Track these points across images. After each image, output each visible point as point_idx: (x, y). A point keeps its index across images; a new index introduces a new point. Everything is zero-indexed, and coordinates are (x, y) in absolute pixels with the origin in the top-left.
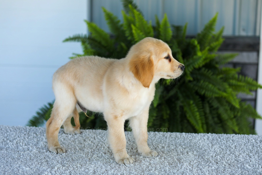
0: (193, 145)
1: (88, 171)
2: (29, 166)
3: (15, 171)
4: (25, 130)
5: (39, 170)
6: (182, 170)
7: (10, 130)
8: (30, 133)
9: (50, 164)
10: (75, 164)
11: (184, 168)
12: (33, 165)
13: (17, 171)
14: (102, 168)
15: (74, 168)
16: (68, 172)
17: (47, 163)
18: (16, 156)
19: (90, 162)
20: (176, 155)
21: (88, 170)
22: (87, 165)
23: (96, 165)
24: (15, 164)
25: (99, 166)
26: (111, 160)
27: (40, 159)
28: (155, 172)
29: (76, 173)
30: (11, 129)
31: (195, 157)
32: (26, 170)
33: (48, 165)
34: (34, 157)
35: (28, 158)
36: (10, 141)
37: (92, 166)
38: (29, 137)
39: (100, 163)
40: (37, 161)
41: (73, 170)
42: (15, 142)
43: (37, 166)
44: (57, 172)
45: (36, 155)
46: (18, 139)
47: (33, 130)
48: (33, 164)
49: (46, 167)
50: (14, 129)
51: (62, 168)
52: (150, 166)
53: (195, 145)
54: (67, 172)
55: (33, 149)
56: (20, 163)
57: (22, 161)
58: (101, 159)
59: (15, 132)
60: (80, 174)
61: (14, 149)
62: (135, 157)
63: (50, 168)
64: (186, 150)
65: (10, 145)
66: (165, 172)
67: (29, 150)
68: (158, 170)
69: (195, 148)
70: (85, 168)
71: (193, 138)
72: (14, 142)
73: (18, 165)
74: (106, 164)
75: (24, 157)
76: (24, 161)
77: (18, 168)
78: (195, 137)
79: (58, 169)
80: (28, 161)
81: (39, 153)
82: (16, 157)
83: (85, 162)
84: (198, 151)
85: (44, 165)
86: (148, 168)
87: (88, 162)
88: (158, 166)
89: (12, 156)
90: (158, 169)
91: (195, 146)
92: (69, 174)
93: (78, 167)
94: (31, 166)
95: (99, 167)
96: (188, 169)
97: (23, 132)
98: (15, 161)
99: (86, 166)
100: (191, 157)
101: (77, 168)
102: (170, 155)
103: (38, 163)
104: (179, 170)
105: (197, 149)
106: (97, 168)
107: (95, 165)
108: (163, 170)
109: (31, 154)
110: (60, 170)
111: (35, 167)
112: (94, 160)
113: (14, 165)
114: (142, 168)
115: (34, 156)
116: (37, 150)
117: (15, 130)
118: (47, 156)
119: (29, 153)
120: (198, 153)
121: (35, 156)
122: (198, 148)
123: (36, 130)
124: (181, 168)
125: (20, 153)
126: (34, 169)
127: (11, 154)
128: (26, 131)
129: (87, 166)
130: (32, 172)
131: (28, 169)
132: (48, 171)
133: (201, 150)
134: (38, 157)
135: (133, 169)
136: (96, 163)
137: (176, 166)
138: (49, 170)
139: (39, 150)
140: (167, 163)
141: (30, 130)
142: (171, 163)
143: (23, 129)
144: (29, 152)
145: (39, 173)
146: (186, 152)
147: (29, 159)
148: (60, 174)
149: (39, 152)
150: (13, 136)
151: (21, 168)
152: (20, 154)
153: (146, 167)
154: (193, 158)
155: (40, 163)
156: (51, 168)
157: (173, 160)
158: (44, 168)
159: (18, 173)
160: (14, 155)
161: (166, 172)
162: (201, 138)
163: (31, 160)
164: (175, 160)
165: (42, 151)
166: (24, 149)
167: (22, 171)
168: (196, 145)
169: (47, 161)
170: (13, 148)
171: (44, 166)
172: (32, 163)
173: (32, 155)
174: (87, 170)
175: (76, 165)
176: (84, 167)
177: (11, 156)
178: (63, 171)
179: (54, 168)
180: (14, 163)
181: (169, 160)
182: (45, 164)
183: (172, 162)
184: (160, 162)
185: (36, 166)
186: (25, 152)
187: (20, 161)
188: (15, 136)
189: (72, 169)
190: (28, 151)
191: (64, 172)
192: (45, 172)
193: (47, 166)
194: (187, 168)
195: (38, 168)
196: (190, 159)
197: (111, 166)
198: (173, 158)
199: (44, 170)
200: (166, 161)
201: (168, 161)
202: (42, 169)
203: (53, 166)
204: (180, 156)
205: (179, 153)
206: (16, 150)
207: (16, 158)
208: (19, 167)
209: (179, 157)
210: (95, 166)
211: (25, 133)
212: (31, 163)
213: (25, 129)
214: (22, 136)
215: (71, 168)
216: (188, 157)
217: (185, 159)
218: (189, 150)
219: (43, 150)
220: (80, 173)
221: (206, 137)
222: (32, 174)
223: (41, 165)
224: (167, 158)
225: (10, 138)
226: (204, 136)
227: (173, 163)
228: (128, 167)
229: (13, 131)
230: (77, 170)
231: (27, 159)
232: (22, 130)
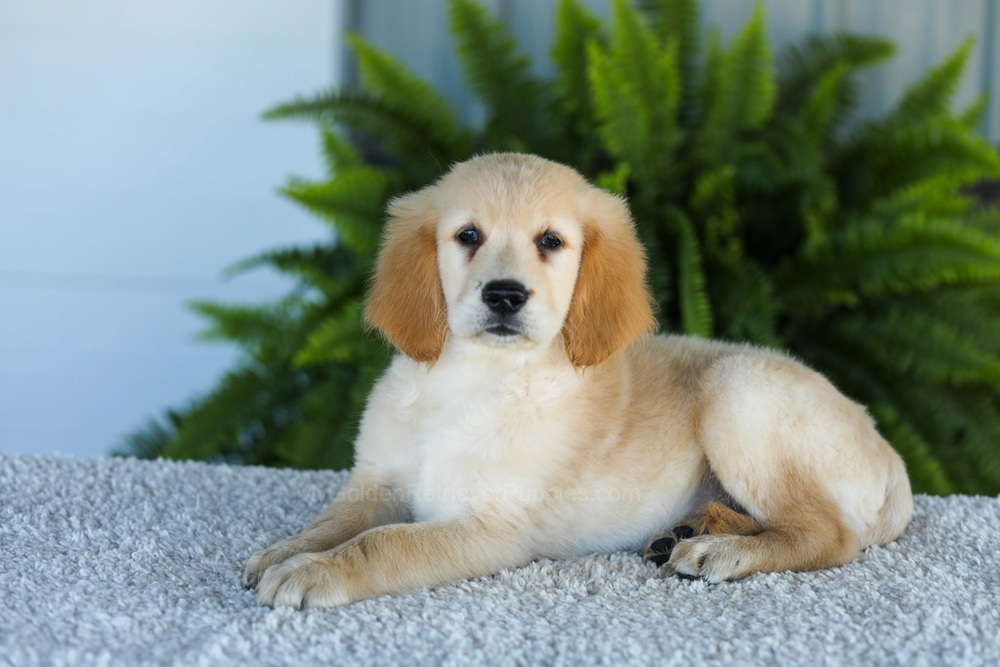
0: (937, 536)
1: (441, 636)
2: (129, 612)
3: (55, 629)
4: (86, 468)
5: (183, 631)
6: (930, 639)
7: (13, 467)
8: (114, 482)
9: (237, 606)
10: (363, 607)
11: (937, 627)
12: (146, 608)
13: (69, 632)
14: (507, 626)
15: (362, 623)
16: (336, 638)
17: (220, 602)
18: (53, 567)
19: (441, 603)
20: (869, 577)
21: (440, 632)
22: (431, 613)
23: (475, 616)
24: (53, 601)
25: (490, 617)
26: (543, 593)
27: (181, 583)
28: (792, 643)
29: (380, 644)
30: (17, 462)
31: (971, 587)
32: (114, 627)
33: (225, 610)
34: (147, 577)
35: (119, 578)
36: (19, 510)
37: (453, 615)
38: (114, 498)
39: (493, 606)
40: (166, 592)
41: (361, 631)
42: (42, 511)
43: (169, 611)
44: (280, 638)
45: (159, 569)
46: (58, 501)
47: (128, 471)
48: (150, 605)
49: (217, 616)
50: (34, 464)
51: (304, 621)
52: (754, 620)
53: (951, 539)
54: (331, 636)
55: (137, 542)
56: (77, 598)
57: (90, 589)
58: (496, 591)
59: (37, 474)
60: (398, 647)
61: (42, 543)
62: (664, 585)
63: (239, 622)
64: (910, 559)
65: (17, 527)
66: (841, 645)
67: (117, 546)
68: (805, 638)
69: (951, 550)
70: (418, 623)
71: (931, 512)
72: (36, 512)
73: (68, 607)
74: (521, 610)
75: (96, 573)
76: (98, 592)
77: (72, 620)
78: (935, 507)
79: (280, 625)
80: (118, 591)
81: (169, 560)
82: (56, 573)
83: (415, 602)
84: (975, 563)
85: (202, 610)
86: (749, 628)
87: (429, 602)
88: (796, 620)
89: (32, 567)
90: (804, 631)
91: (951, 543)
92: (344, 646)
93: (384, 620)
94: (135, 610)
95: (493, 622)
96: (957, 632)
97: (80, 474)
98: (52, 590)
99: (425, 615)
100: (952, 586)
101: (379, 625)
102: (841, 577)
103: (169, 601)
104: (915, 639)
105: (969, 555)
106: (482, 625)
107: (469, 613)
108: (830, 638)
109: (129, 561)
110: (292, 628)
111: (158, 617)
112: (460, 591)
113: (50, 606)
114: (715, 630)
115: (146, 572)
116: (158, 549)
117: (40, 467)
118: (214, 575)
119: (119, 560)
120: (976, 571)
121: (154, 571)
122: (969, 549)
123: (145, 469)
124: (918, 627)
125: (74, 558)
126: (157, 625)
127: (25, 560)
128: (95, 475)
129: (429, 618)
130: (149, 638)
131: (122, 621)
132: (228, 635)
133: (986, 557)
134: (167, 576)
135: (671, 633)
136: (475, 608)
137: (889, 620)
138: (234, 628)
139: (171, 549)
140: (838, 609)
141: (111, 469)
142: (858, 609)
143: (79, 465)
144: (119, 556)
145: (184, 641)
146: (914, 565)
147: (125, 584)
148: (295, 646)
149: (171, 555)
150: (29, 491)
151: (85, 617)
152: (76, 563)
153: (735, 625)
154: (964, 589)
155: (182, 601)
156: (244, 621)
157: (863, 598)
158: (207, 620)
159: (72, 640)
160: (43, 566)
161: (847, 646)
162: (966, 513)
163: (133, 587)
164: (875, 595)
165: (184, 552)
166: (95, 544)
167: (93, 632)
168: (956, 538)
169: (217, 594)
170: (35, 539)
171: (206, 614)
172: (140, 598)
173: (136, 567)
174: (433, 633)
175: (371, 609)
176: (416, 618)
177: (30, 570)
178: (308, 632)
179: (260, 619)
180: (48, 598)
181: (841, 598)
182: (209, 605)
183: (862, 603)
184: (798, 605)
185: (163, 612)
186: (100, 554)
187: (80, 590)
188: (41, 491)
189: (354, 625)
190: (115, 550)
191: (314, 638)
192: (214, 636)
193: (219, 612)
194: (953, 628)
195: (179, 621)
196: (948, 593)
197: (553, 620)
198: (860, 587)
199: (208, 630)
200: (827, 600)
201: (840, 601)
202: (200, 626)
203: (253, 614)
204: (893, 581)
205: (882, 570)
206: (51, 543)
207: (56, 577)
208: (76, 614)
209: (891, 584)
210: (467, 619)
211: (91, 479)
212: (136, 599)
213: (88, 465)
214: (73, 490)
215: (347, 621)
216: (935, 583)
217: (922, 594)
218: (929, 560)
219: (190, 549)
220: (400, 642)
221: (989, 511)
222: (146, 643)
223: (188, 607)
224: (827, 587)
225: (14, 498)
226: (978, 506)
227: (864, 608)
228: (640, 625)
229: (31, 471)
230: (382, 631)
231: (112, 584)
232: (71, 471)
